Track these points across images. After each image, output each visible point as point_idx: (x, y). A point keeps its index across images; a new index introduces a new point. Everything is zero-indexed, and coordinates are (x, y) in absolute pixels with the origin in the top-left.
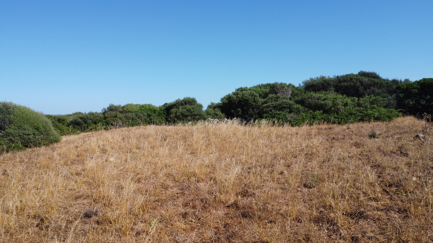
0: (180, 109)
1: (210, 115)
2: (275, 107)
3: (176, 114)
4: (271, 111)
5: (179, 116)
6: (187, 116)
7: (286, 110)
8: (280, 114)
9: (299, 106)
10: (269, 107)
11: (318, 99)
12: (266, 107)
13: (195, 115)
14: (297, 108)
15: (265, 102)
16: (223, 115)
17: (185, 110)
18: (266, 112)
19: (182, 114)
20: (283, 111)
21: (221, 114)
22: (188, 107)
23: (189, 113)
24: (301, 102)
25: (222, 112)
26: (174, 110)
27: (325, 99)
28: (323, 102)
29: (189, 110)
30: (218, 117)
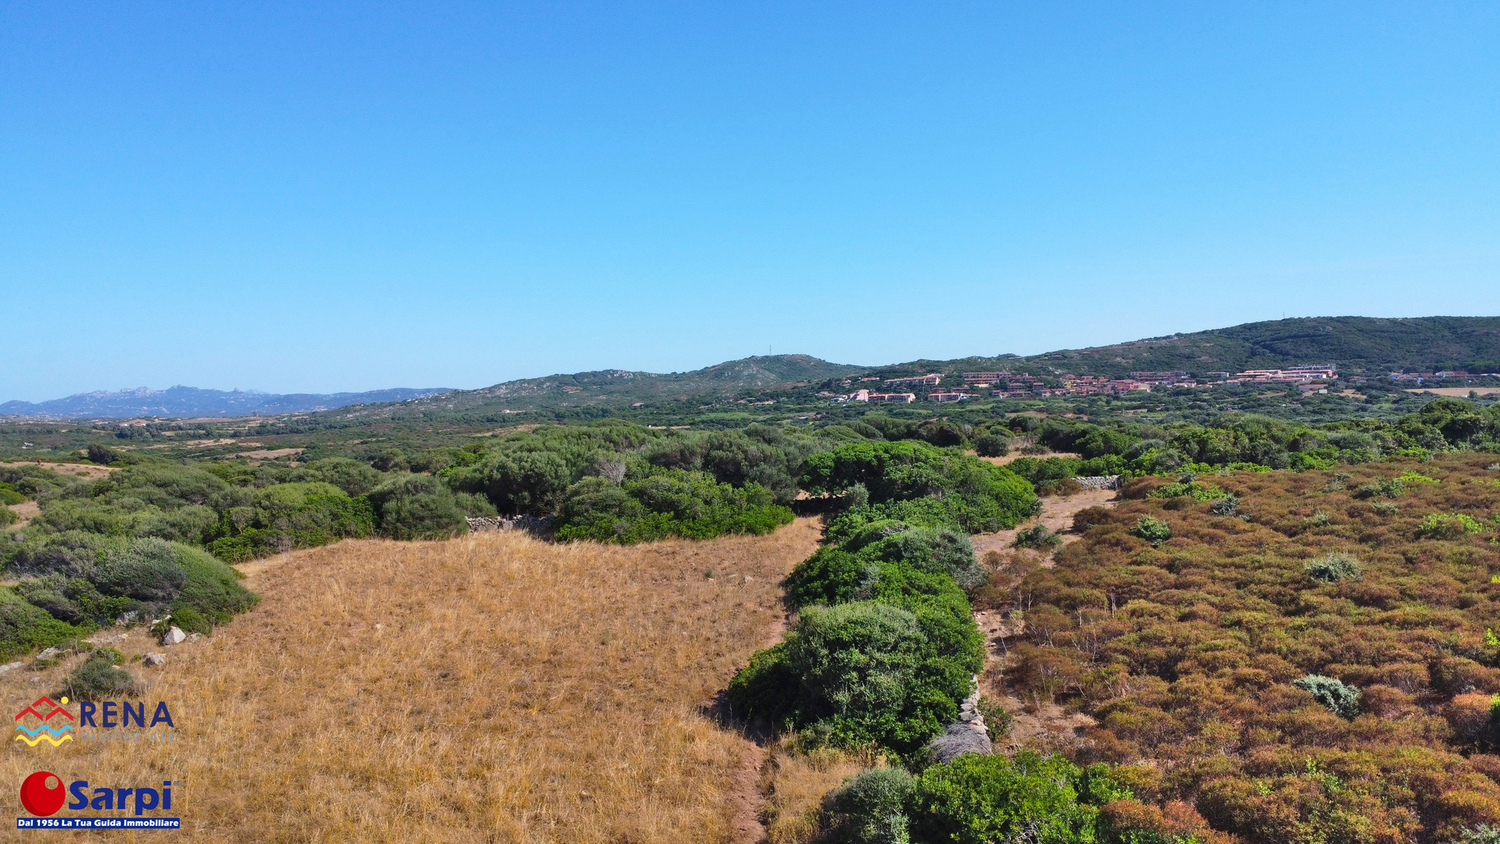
0: (407, 502)
1: (467, 509)
2: (593, 505)
3: (398, 513)
4: (587, 511)
5: (404, 519)
6: (422, 519)
7: (614, 510)
8: (602, 518)
9: (636, 503)
10: (583, 504)
11: (669, 490)
12: (579, 503)
13: (440, 517)
14: (632, 508)
15: (576, 493)
16: (493, 508)
17: (416, 505)
18: (578, 514)
19: (412, 515)
20: (608, 512)
21: (489, 506)
22: (423, 497)
23: (426, 513)
24: (638, 494)
25: (491, 503)
26: (391, 505)
27: (680, 491)
28: (675, 497)
29: (425, 506)
30: (484, 513)
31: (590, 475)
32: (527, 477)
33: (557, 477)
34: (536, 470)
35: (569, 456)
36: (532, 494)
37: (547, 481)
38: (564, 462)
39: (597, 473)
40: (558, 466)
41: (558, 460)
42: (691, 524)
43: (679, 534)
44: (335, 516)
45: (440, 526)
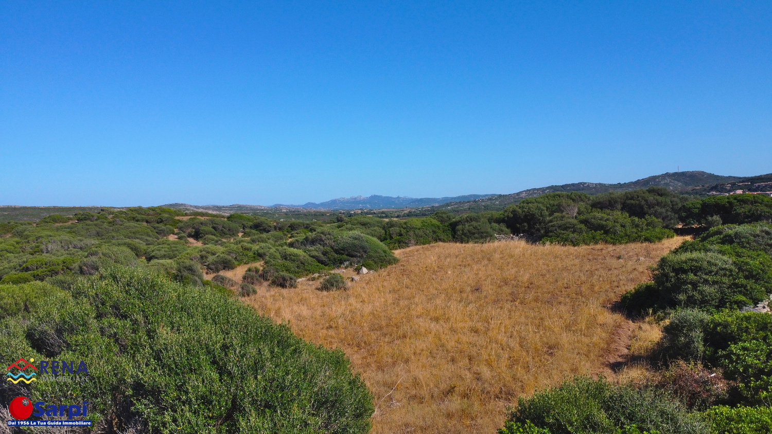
0: (467, 226)
1: (496, 231)
2: (559, 227)
3: (463, 231)
4: (556, 230)
5: (466, 233)
6: (474, 234)
7: (570, 230)
8: (564, 234)
9: (583, 226)
10: (554, 227)
11: (601, 220)
12: (552, 226)
13: (482, 233)
14: (580, 229)
15: (551, 221)
16: (508, 230)
17: (471, 227)
18: (551, 232)
19: (469, 232)
20: (567, 231)
21: (506, 229)
22: (474, 223)
23: (476, 231)
24: (585, 222)
25: (508, 228)
26: (459, 227)
27: (607, 220)
28: (604, 223)
29: (475, 228)
30: (504, 232)
31: (558, 212)
32: (526, 216)
33: (542, 216)
34: (531, 212)
35: (548, 206)
36: (529, 224)
37: (536, 218)
38: (545, 208)
39: (562, 212)
40: (542, 210)
41: (542, 207)
42: (613, 236)
43: (606, 242)
44: (434, 232)
45: (482, 237)
